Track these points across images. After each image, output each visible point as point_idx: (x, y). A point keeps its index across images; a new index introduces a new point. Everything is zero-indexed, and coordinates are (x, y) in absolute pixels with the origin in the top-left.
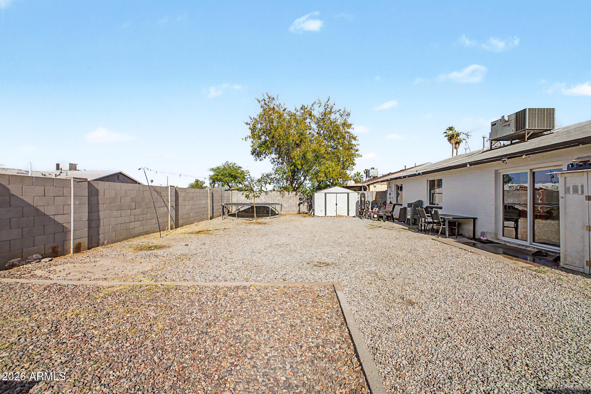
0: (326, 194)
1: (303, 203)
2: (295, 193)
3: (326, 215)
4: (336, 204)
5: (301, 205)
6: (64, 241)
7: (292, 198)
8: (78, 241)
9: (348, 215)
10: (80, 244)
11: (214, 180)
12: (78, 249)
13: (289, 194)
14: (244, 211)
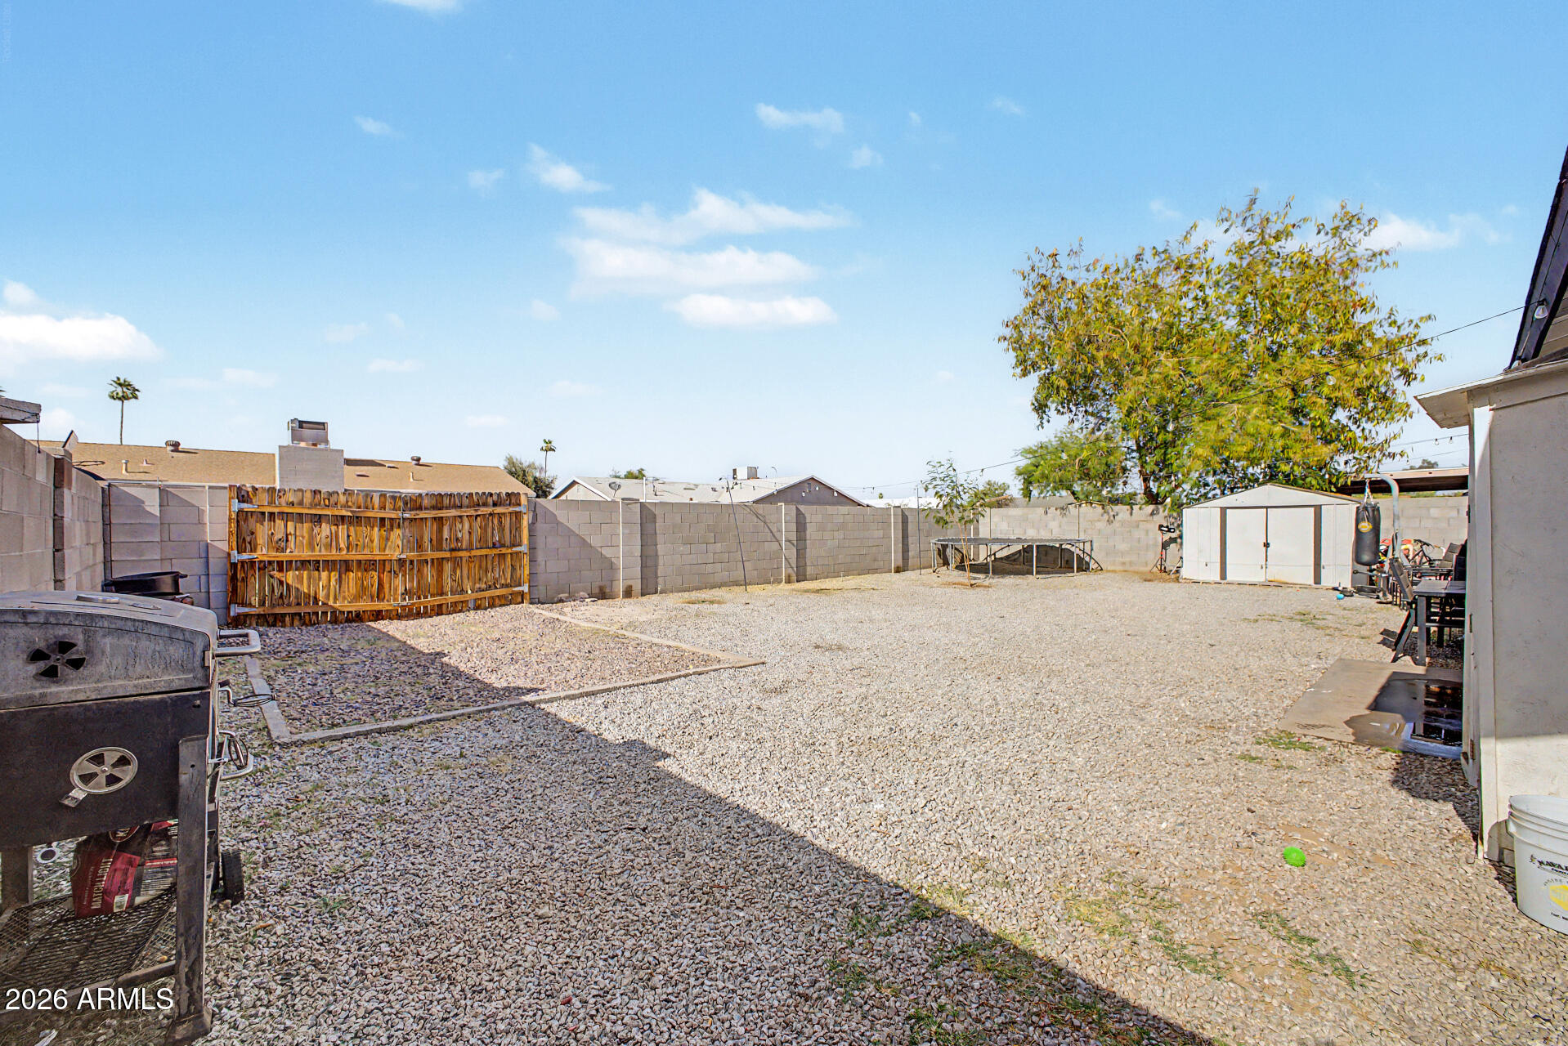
0: (1223, 510)
1: (1179, 540)
2: (1151, 508)
3: (1223, 576)
4: (1267, 545)
5: (1173, 546)
6: (612, 581)
7: (1142, 525)
8: (629, 583)
9: (1317, 580)
10: (631, 587)
11: (1028, 479)
12: (628, 593)
13: (1131, 514)
14: (1007, 557)
